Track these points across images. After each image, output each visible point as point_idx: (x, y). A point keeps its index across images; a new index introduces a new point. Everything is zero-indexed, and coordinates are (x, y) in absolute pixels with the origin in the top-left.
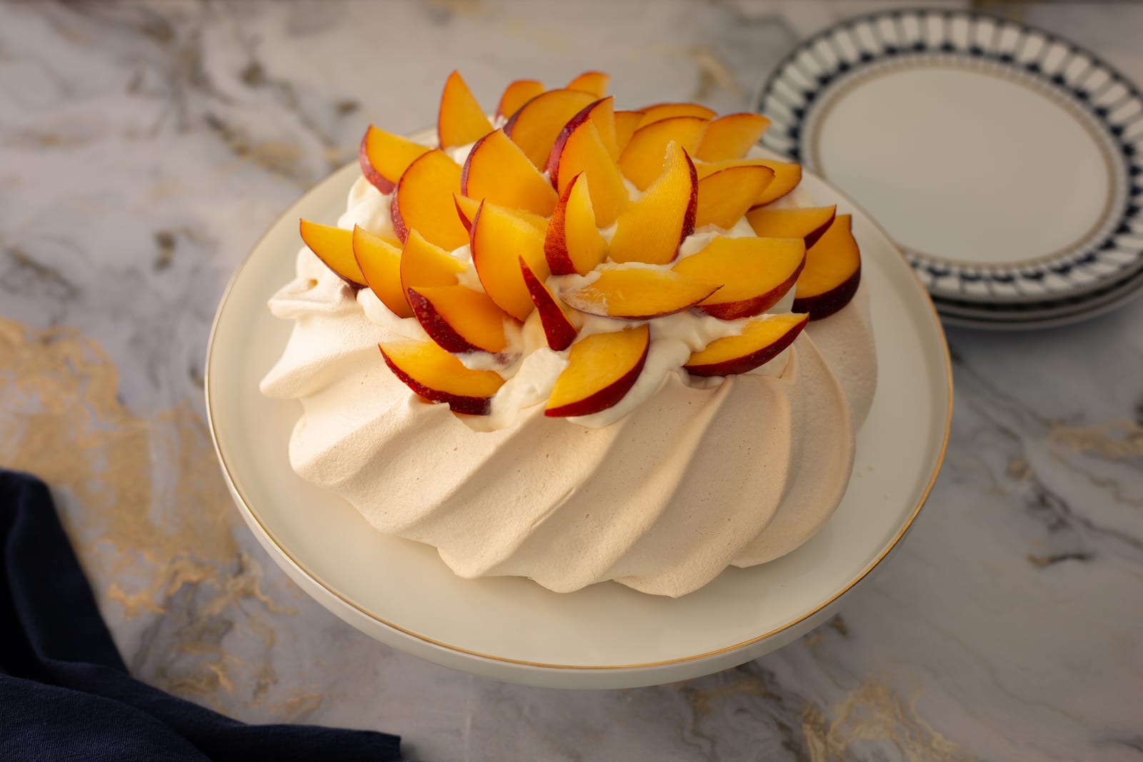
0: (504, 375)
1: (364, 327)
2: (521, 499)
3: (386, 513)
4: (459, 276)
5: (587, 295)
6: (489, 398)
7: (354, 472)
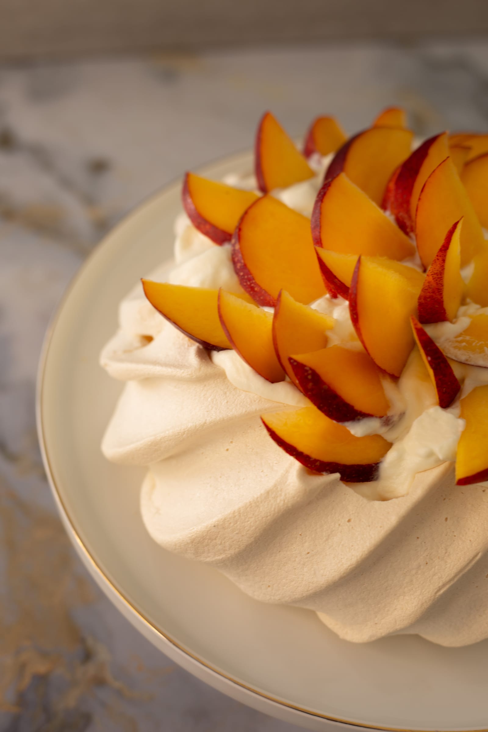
0: (389, 437)
1: (228, 393)
2: (422, 567)
3: (269, 586)
4: (329, 334)
5: (464, 344)
6: (378, 463)
7: (237, 550)
